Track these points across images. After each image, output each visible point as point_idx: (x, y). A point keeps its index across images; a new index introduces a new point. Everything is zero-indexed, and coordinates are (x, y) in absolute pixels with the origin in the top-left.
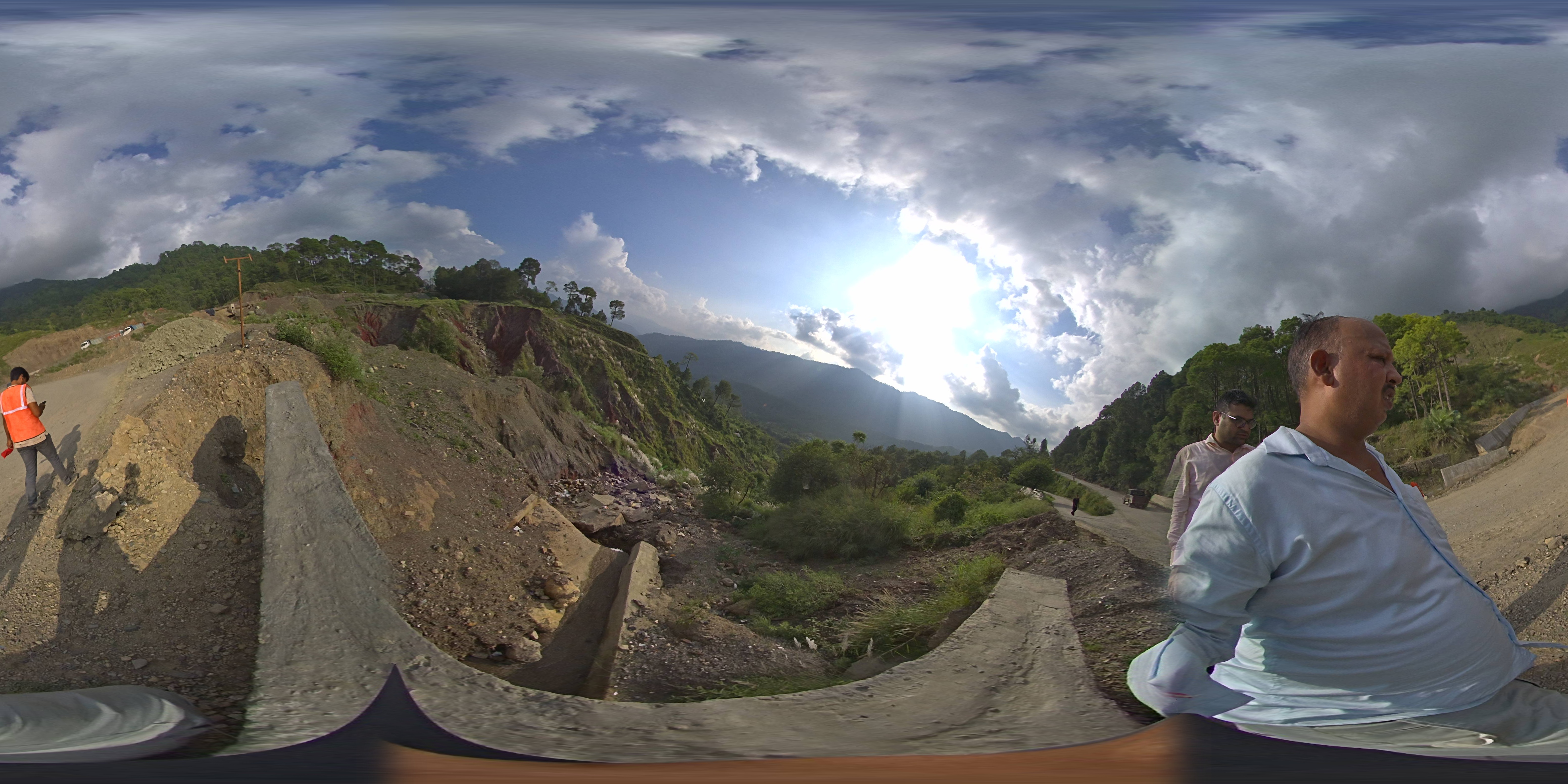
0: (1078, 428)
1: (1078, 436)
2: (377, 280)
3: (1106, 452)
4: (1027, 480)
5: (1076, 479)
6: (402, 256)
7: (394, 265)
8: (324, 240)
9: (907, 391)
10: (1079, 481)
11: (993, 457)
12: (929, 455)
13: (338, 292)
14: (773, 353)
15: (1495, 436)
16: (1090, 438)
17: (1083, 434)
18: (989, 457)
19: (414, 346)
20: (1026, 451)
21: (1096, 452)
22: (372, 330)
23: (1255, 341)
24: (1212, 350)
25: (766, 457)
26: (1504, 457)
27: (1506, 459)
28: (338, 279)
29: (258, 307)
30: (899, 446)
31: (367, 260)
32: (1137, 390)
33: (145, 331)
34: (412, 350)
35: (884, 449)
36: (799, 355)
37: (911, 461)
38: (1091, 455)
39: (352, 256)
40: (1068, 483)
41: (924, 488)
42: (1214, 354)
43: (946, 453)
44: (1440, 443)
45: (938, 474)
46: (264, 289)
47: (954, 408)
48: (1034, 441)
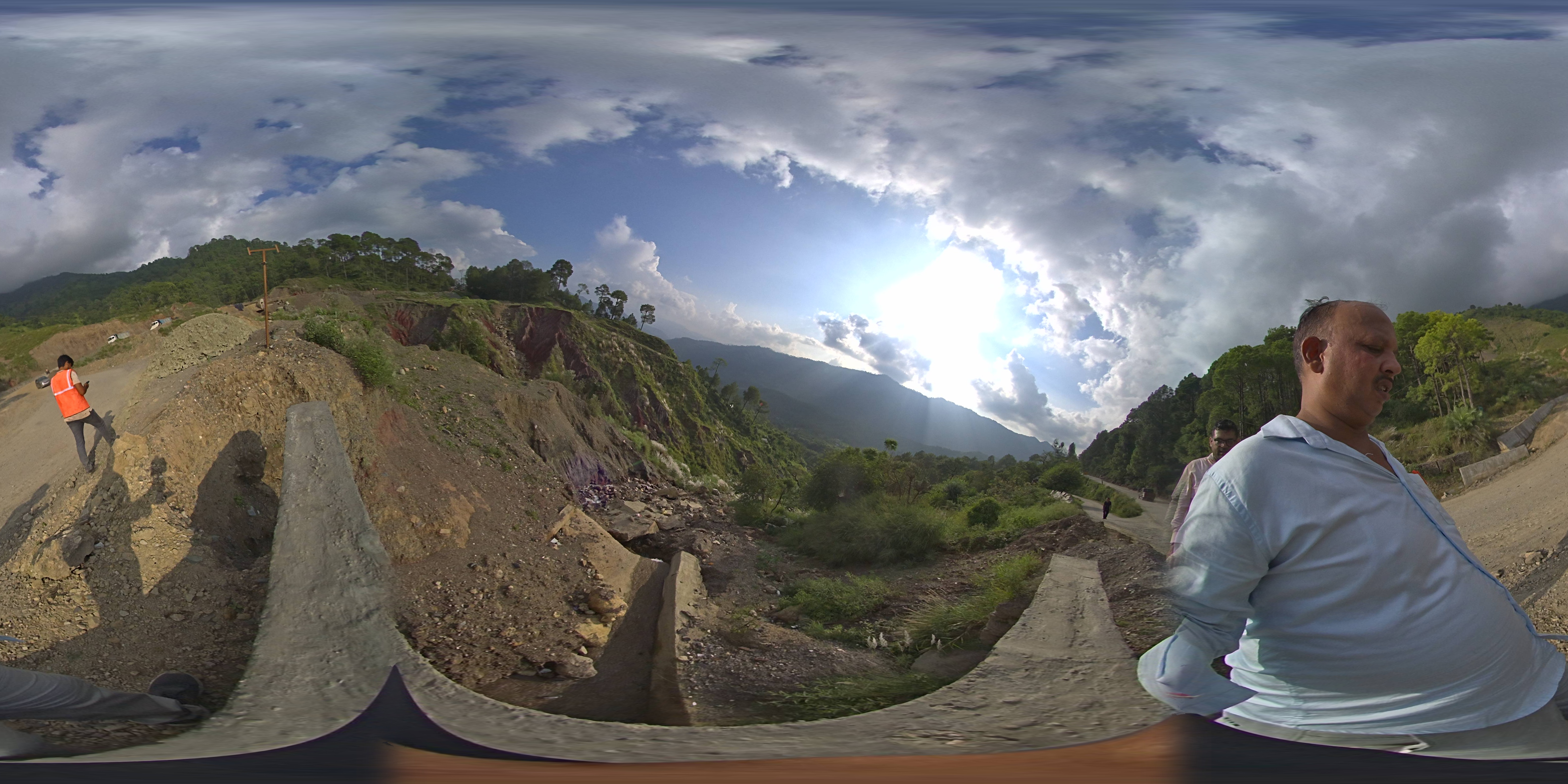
0: (1106, 431)
1: (1106, 439)
2: (410, 278)
3: (1134, 455)
4: (1056, 484)
5: (1104, 482)
6: (435, 254)
7: (426, 264)
8: (357, 237)
9: (935, 397)
10: (1107, 484)
11: (1021, 462)
12: (957, 460)
13: (369, 290)
14: (801, 359)
15: (1518, 433)
16: (1118, 442)
17: (1111, 438)
18: (1018, 461)
19: (445, 346)
20: (1054, 455)
21: (1124, 455)
22: (403, 329)
23: (1280, 342)
24: (1237, 353)
25: (793, 463)
26: (1524, 455)
27: (1525, 458)
28: (368, 276)
29: (287, 303)
30: (927, 452)
31: (400, 258)
32: (1164, 393)
33: (172, 326)
34: (443, 351)
35: (913, 454)
36: (827, 361)
37: (939, 467)
38: (1119, 458)
39: (384, 253)
40: (1097, 486)
41: (954, 494)
42: (1238, 356)
43: (975, 458)
44: (1462, 441)
45: (967, 479)
46: (294, 284)
47: (981, 413)
48: (1062, 445)
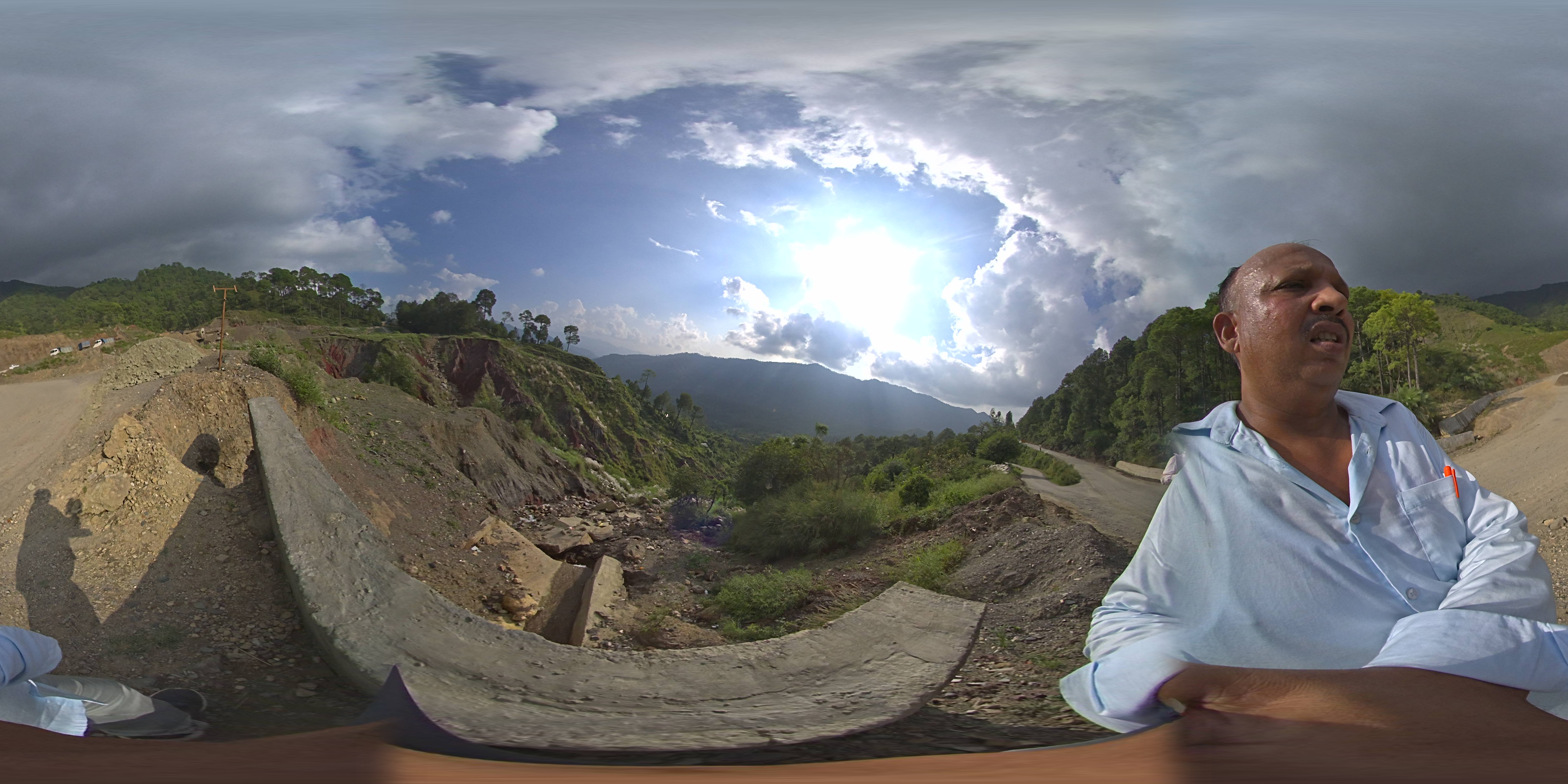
2: (343, 313)
6: (366, 289)
7: (358, 299)
8: (295, 272)
13: (305, 324)
19: (375, 379)
22: (336, 363)
28: (305, 311)
29: (227, 334)
31: (334, 293)
33: (116, 346)
34: (373, 383)
39: (320, 288)
46: (234, 316)
